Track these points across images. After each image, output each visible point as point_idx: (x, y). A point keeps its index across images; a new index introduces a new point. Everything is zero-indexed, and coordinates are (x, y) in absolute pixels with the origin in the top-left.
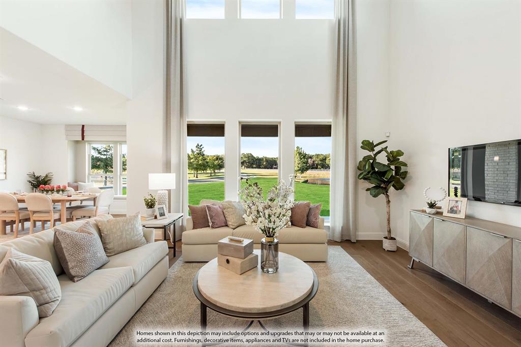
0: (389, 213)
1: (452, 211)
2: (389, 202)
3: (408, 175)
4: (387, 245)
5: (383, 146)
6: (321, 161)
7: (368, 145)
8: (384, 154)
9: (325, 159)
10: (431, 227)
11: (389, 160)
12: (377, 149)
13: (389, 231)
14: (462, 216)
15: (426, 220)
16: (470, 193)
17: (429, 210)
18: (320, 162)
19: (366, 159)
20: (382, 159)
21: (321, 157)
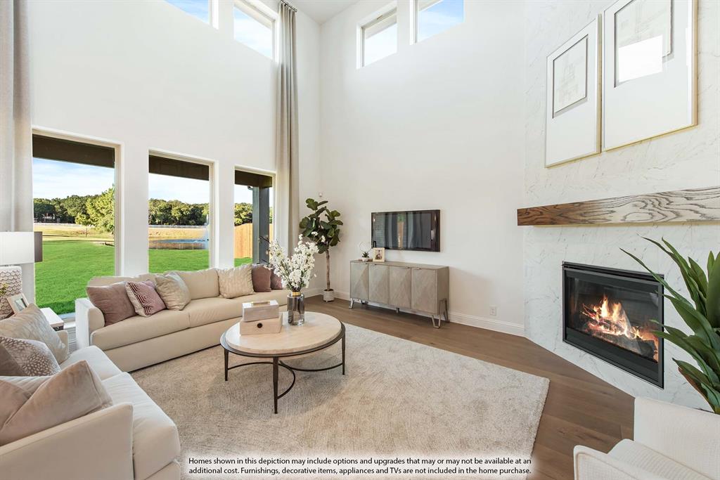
0: (328, 267)
1: (378, 258)
2: (328, 257)
3: (340, 233)
4: (328, 296)
5: (323, 206)
6: (161, 210)
7: (312, 204)
8: (325, 212)
9: (170, 209)
10: (366, 272)
11: (329, 219)
12: (319, 208)
13: (329, 284)
14: (382, 260)
15: (363, 266)
16: (390, 245)
17: (364, 259)
18: (158, 213)
19: (312, 216)
20: (323, 218)
21: (162, 205)
